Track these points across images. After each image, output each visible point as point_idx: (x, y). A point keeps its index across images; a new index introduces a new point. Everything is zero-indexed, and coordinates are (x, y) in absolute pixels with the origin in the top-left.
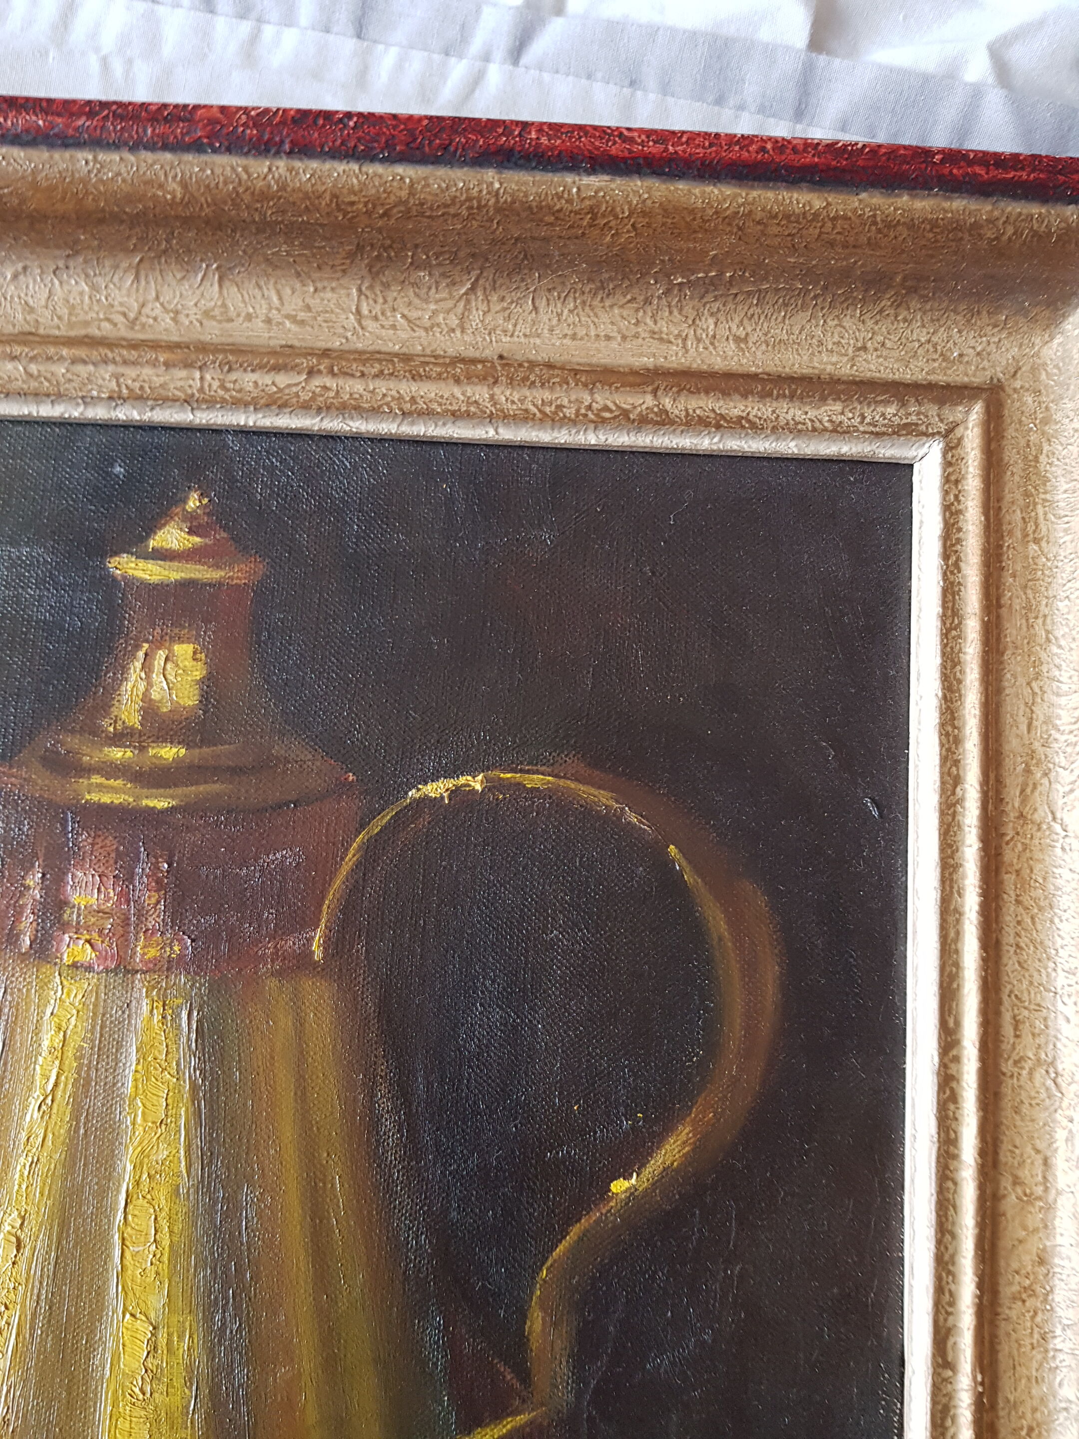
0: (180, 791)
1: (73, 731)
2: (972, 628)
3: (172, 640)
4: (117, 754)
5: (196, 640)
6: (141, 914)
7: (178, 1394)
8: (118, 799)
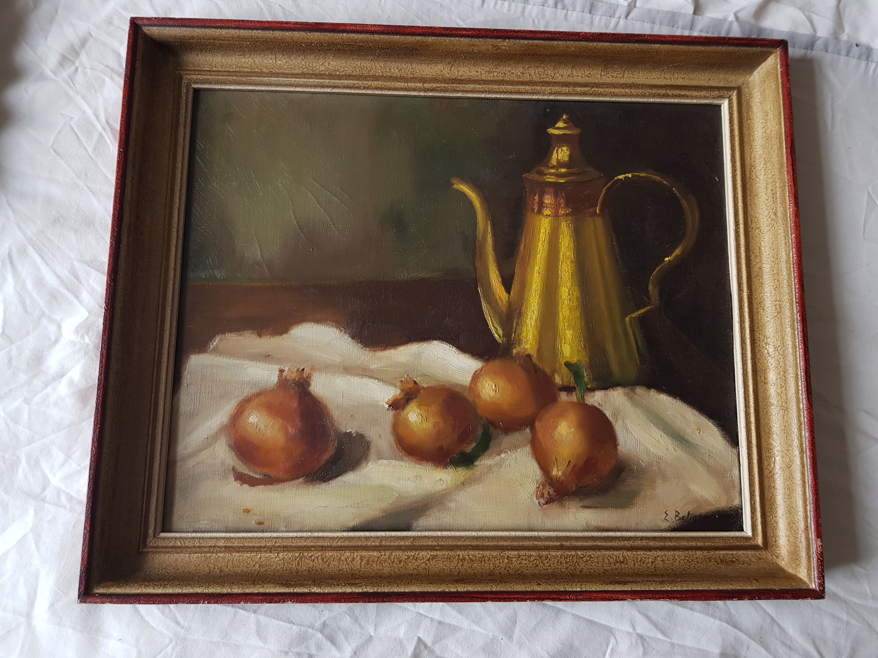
0: (566, 178)
1: (542, 166)
2: (737, 138)
3: (562, 146)
4: (552, 171)
5: (567, 146)
6: (560, 204)
7: (575, 304)
8: (553, 180)
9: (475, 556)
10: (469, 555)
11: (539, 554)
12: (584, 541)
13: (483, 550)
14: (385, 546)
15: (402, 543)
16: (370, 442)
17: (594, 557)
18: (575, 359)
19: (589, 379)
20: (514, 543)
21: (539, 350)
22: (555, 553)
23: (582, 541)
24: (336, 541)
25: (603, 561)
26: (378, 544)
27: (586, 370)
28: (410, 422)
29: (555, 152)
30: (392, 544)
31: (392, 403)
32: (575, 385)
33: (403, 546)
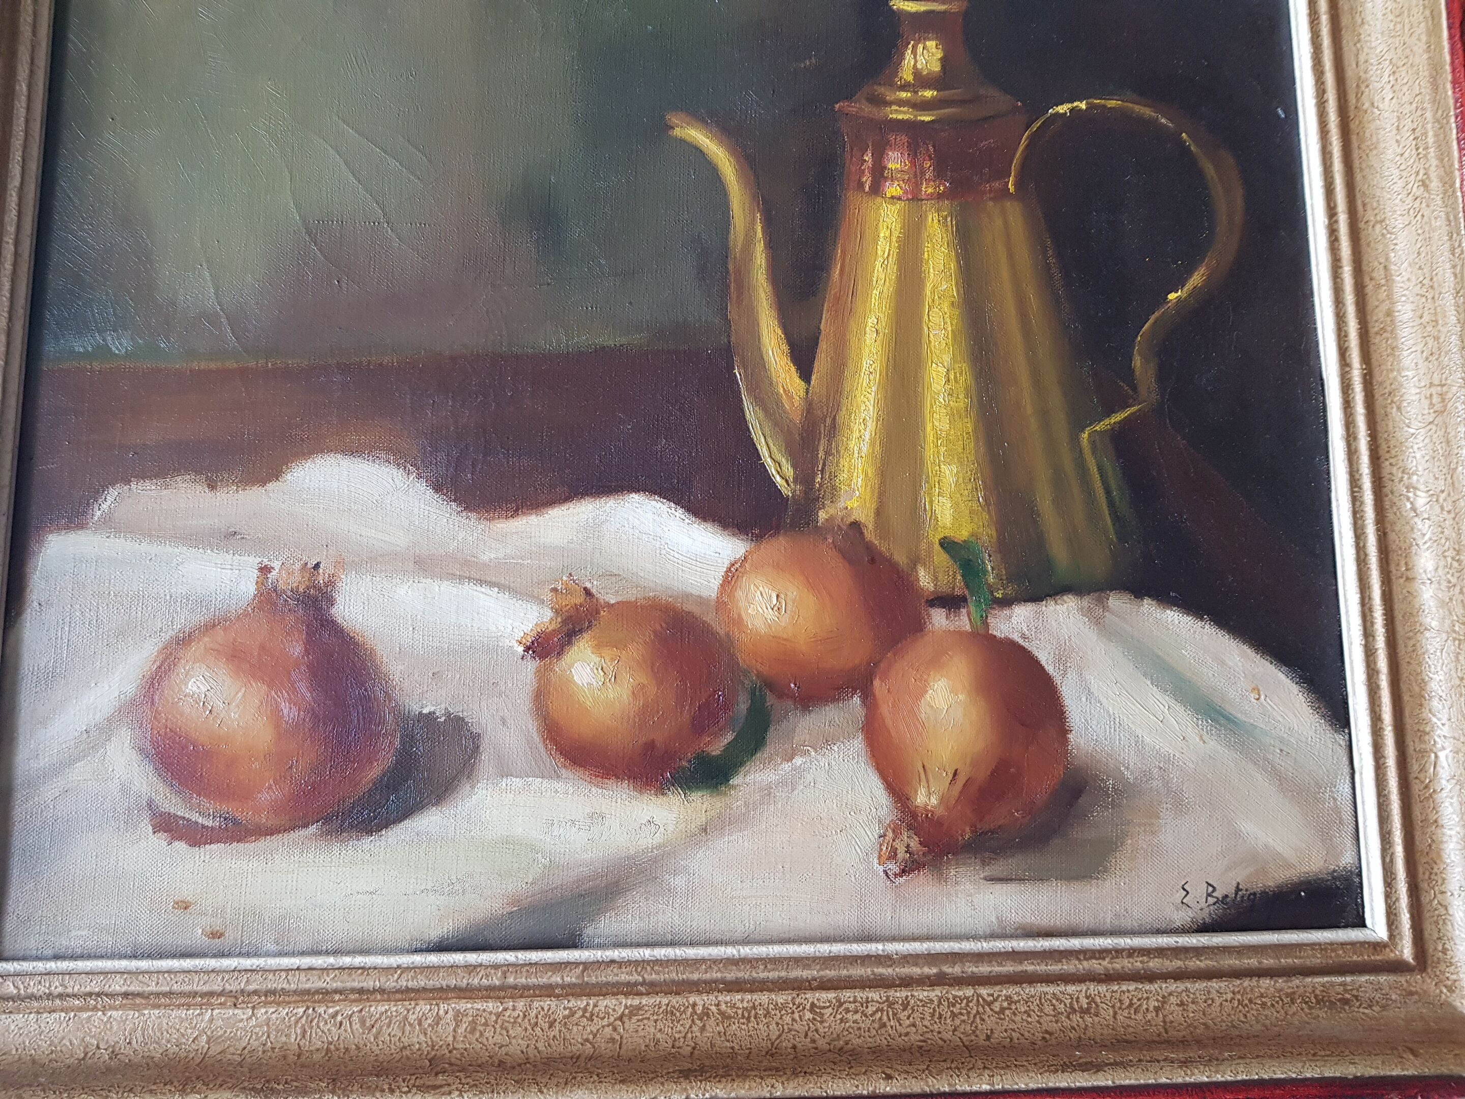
0: (935, 112)
1: (880, 84)
2: (1324, 19)
3: (925, 40)
4: (904, 95)
5: (936, 39)
6: (923, 173)
7: (962, 402)
8: (906, 117)
9: (734, 1006)
10: (717, 1005)
11: (888, 997)
12: (994, 963)
13: (751, 991)
14: (515, 987)
15: (557, 979)
16: (479, 735)
17: (1019, 1001)
18: (963, 532)
19: (998, 577)
20: (828, 972)
21: (879, 512)
22: (925, 994)
23: (990, 962)
24: (396, 976)
25: (1041, 1010)
26: (497, 983)
27: (990, 556)
28: (575, 683)
29: (909, 51)
30: (533, 981)
31: (533, 643)
32: (967, 592)
33: (557, 986)
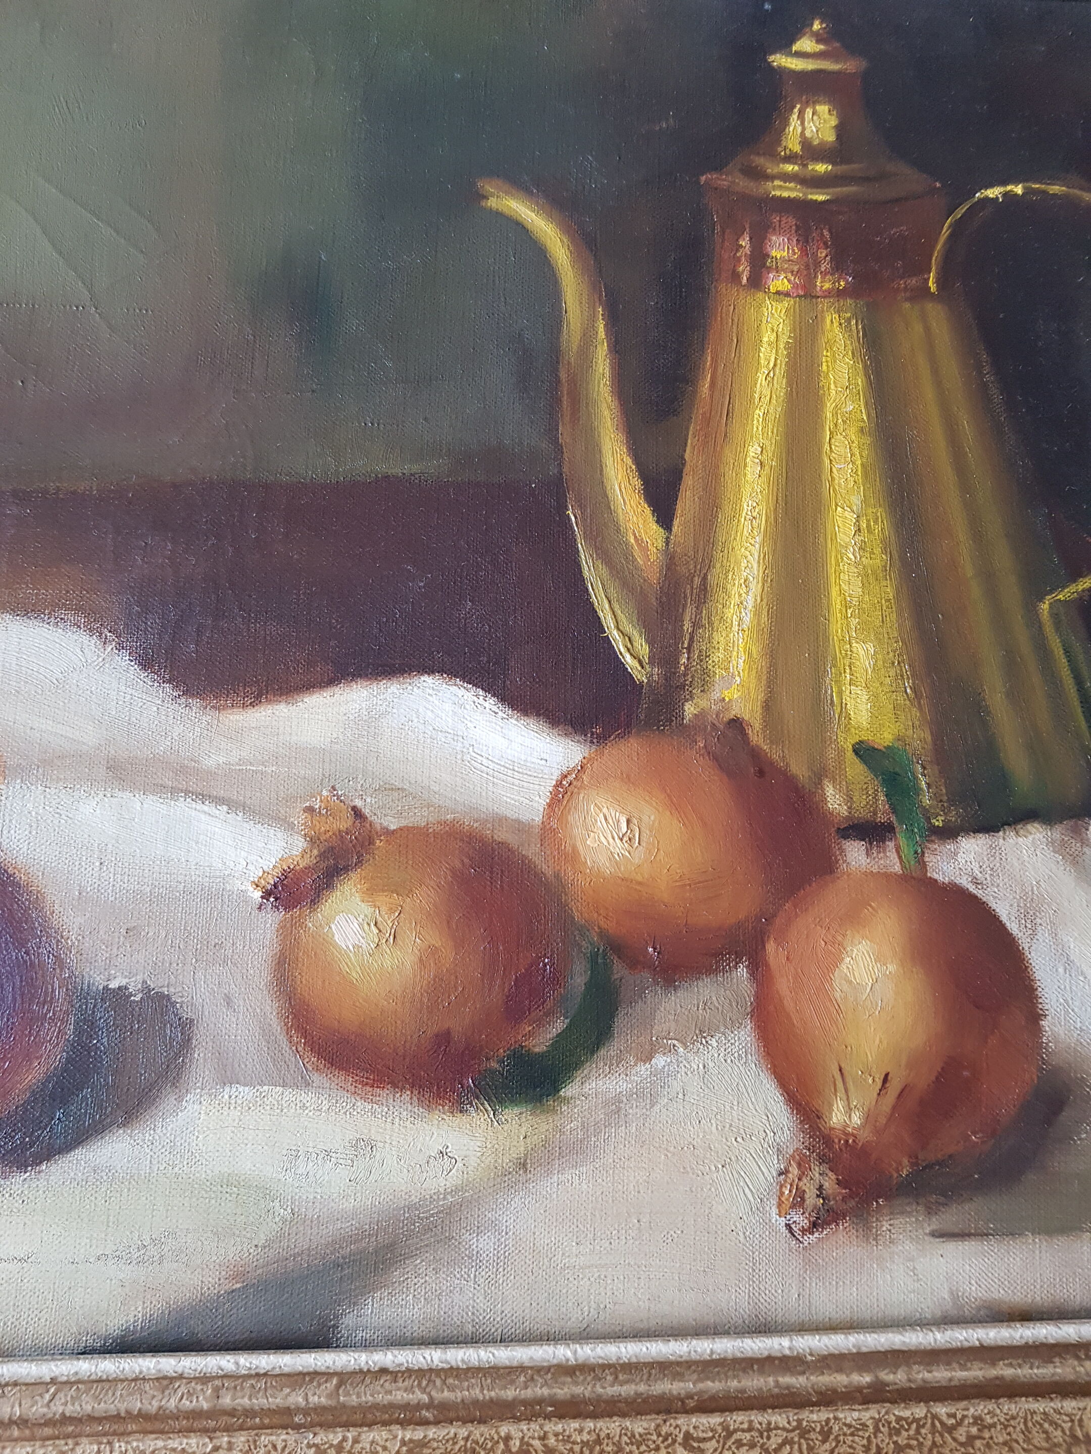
0: (831, 190)
1: (758, 154)
3: (814, 103)
4: (790, 168)
5: (830, 102)
6: (817, 264)
7: (879, 559)
8: (793, 195)
9: (568, 1440)
10: (543, 1438)
11: (799, 1421)
12: (955, 1365)
13: (594, 1416)
14: (232, 1413)
15: (297, 1399)
16: (192, 1021)
17: (994, 1425)
18: (886, 735)
19: (936, 797)
20: (709, 1383)
21: (768, 706)
22: (856, 1415)
23: (948, 1364)
24: (47, 1397)
25: (1028, 1440)
26: (205, 1406)
27: (924, 768)
28: (336, 946)
29: (795, 116)
30: (260, 1402)
31: (275, 885)
32: (893, 818)
33: (298, 1410)
